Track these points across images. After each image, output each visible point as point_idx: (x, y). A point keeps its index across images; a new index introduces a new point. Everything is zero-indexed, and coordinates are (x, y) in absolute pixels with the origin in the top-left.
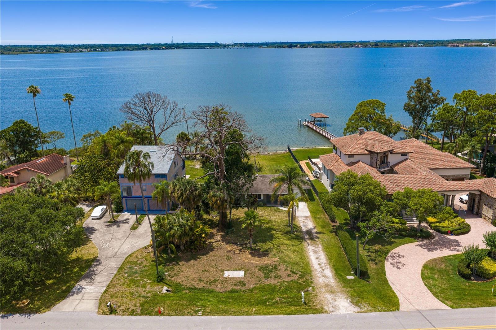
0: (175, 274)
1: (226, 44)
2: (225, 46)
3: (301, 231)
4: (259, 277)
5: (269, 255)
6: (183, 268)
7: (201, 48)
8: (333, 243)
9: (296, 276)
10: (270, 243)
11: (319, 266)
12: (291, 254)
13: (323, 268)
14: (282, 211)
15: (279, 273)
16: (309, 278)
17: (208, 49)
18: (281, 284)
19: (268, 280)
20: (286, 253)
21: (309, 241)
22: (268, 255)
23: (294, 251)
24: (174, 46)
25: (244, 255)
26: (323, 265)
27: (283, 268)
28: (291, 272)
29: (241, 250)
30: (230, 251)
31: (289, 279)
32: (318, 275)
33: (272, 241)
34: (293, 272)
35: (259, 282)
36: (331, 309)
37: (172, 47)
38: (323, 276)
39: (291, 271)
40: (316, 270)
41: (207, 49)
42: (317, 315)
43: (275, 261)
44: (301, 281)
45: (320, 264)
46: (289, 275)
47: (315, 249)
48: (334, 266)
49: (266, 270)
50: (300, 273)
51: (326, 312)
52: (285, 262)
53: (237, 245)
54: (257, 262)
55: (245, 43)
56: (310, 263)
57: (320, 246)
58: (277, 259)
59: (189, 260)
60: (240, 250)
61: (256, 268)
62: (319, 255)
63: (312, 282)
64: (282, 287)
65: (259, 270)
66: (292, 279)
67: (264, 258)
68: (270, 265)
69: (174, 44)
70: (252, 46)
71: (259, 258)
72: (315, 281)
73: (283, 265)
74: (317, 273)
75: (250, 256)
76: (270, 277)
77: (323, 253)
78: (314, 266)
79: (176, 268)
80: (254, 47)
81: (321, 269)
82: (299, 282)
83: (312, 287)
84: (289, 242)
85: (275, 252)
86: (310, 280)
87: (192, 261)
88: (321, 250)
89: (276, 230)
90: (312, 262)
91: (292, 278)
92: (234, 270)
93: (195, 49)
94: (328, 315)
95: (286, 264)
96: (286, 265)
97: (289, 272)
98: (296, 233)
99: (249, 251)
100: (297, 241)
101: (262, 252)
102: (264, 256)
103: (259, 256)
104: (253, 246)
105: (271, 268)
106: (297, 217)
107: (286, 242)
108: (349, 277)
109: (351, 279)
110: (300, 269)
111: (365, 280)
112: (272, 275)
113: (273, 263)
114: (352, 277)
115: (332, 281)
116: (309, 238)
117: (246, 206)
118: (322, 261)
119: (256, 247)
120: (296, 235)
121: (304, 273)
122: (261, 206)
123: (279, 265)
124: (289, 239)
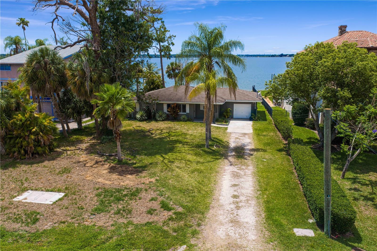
3: (227, 146)
5: (142, 173)
8: (277, 165)
9: (166, 215)
10: (160, 157)
12: (186, 176)
16: (194, 222)
19: (98, 216)
21: (231, 159)
22: (140, 172)
28: (160, 206)
30: (79, 162)
31: (145, 219)
32: (221, 218)
33: (165, 155)
35: (73, 218)
43: (144, 183)
46: (150, 212)
54: (107, 182)
57: (250, 167)
58: (153, 180)
62: (243, 180)
65: (98, 195)
66: (151, 221)
67: (129, 176)
68: (128, 189)
73: (155, 191)
74: (221, 212)
75: (105, 172)
76: (106, 211)
77: (253, 178)
82: (165, 227)
85: (158, 170)
90: (220, 190)
91: (153, 219)
92: (48, 191)
96: (161, 192)
97: (156, 205)
98: (215, 148)
99: (112, 165)
100: (209, 158)
101: (135, 168)
102: (131, 174)
103: (122, 173)
104: (124, 158)
105: (125, 193)
106: (230, 133)
107: (190, 157)
108: (299, 232)
109: (307, 238)
110: (185, 200)
111: (347, 245)
112: (115, 207)
113: (137, 186)
114: (310, 233)
115: (252, 236)
116: (234, 155)
117: (163, 120)
118: (244, 191)
119: (130, 160)
120: (213, 150)
121: (189, 211)
122: (184, 121)
123: (146, 190)
124: (197, 155)
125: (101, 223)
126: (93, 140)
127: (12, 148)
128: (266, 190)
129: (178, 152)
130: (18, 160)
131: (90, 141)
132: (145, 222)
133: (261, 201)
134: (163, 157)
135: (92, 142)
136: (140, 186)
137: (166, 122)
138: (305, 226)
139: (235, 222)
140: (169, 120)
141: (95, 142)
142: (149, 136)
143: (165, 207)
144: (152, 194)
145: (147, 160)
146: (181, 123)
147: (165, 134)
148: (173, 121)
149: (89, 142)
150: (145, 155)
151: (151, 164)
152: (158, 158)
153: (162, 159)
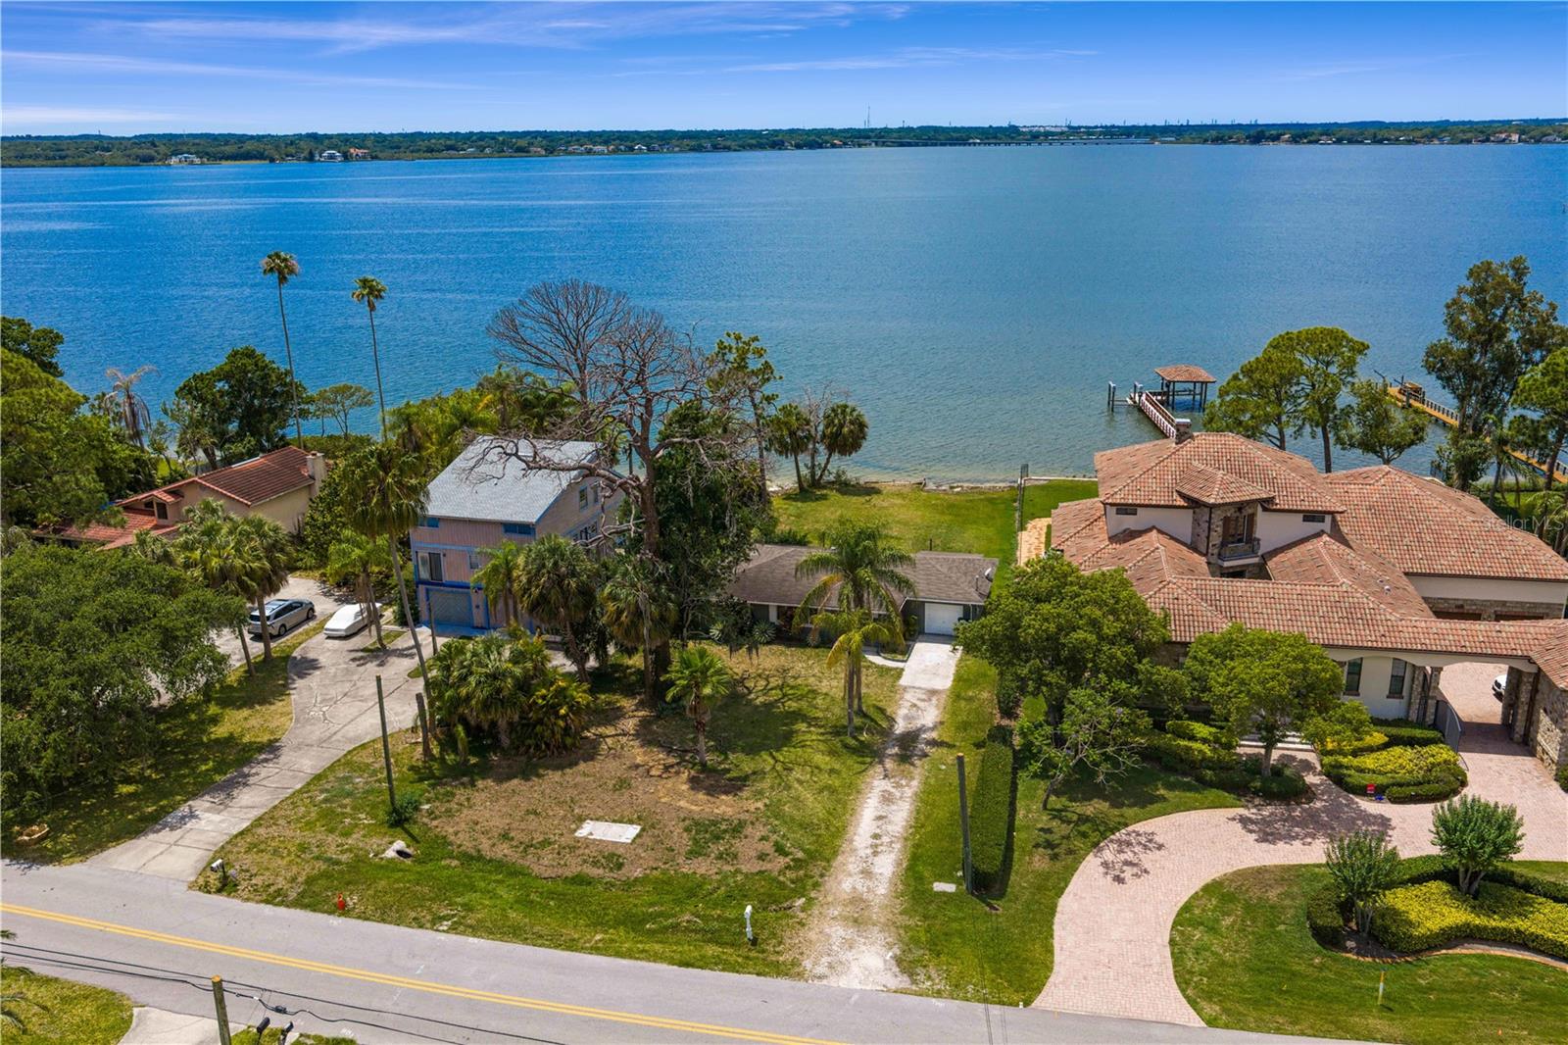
0: (449, 811)
1: (1042, 130)
2: (1036, 137)
3: (886, 732)
4: (673, 850)
5: (742, 791)
6: (478, 798)
7: (955, 145)
9: (782, 862)
10: (767, 758)
11: (870, 842)
12: (808, 797)
13: (880, 849)
15: (739, 845)
16: (816, 871)
17: (977, 147)
18: (726, 877)
19: (695, 860)
20: (796, 792)
21: (889, 764)
22: (740, 789)
23: (823, 790)
24: (869, 137)
25: (669, 784)
26: (885, 839)
28: (773, 849)
29: (672, 766)
30: (637, 766)
31: (758, 866)
32: (851, 867)
33: (777, 751)
35: (666, 863)
36: (820, 970)
37: (862, 141)
38: (863, 872)
39: (776, 844)
40: (854, 851)
41: (972, 147)
42: (769, 979)
43: (747, 811)
44: (788, 876)
45: (876, 836)
46: (762, 857)
47: (893, 790)
48: (917, 846)
49: (707, 832)
50: (800, 855)
51: (800, 975)
52: (778, 816)
53: (670, 751)
54: (693, 807)
55: (1101, 127)
56: (851, 829)
57: (914, 782)
58: (760, 805)
59: (509, 778)
60: (668, 768)
61: (680, 824)
62: (895, 808)
63: (816, 885)
64: (722, 889)
65: (687, 829)
66: (764, 868)
67: (723, 797)
68: (727, 820)
69: (872, 130)
70: (1129, 136)
71: (709, 794)
72: (830, 883)
73: (764, 825)
74: (852, 859)
75: (685, 787)
76: (705, 855)
77: (911, 804)
78: (856, 838)
79: (461, 794)
80: (1132, 139)
81: (869, 852)
82: (781, 878)
83: (809, 899)
84: (828, 759)
85: (766, 784)
86: (816, 878)
87: (515, 781)
88: (909, 795)
89: (812, 721)
90: (857, 825)
91: (766, 866)
92: (614, 821)
93: (935, 145)
94: (801, 984)
95: (775, 822)
96: (774, 826)
97: (768, 847)
98: (865, 737)
99: (692, 773)
100: (851, 761)
101: (730, 780)
102: (726, 793)
103: (712, 791)
104: (710, 758)
105: (724, 827)
106: (905, 689)
107: (820, 759)
108: (940, 887)
109: (944, 893)
110: (808, 842)
111: (984, 902)
112: (715, 849)
113: (738, 816)
114: (950, 888)
115: (882, 889)
116: (897, 754)
117: (768, 643)
118: (890, 828)
119: (720, 763)
120: (862, 742)
121: (812, 856)
122: (812, 647)
123: (752, 823)
124: (832, 753)
125: (702, 871)
126: (641, 709)
128: (923, 826)
131: (635, 710)
132: (755, 871)
133: (909, 843)
134: (774, 758)
136: (743, 817)
137: (774, 647)
138: (950, 879)
139: (867, 873)
141: (648, 716)
142: (745, 697)
143: (780, 850)
144: (761, 831)
145: (747, 765)
146: (808, 652)
148: (790, 645)
149: (636, 714)
150: (743, 750)
152: (765, 761)
153: (772, 762)
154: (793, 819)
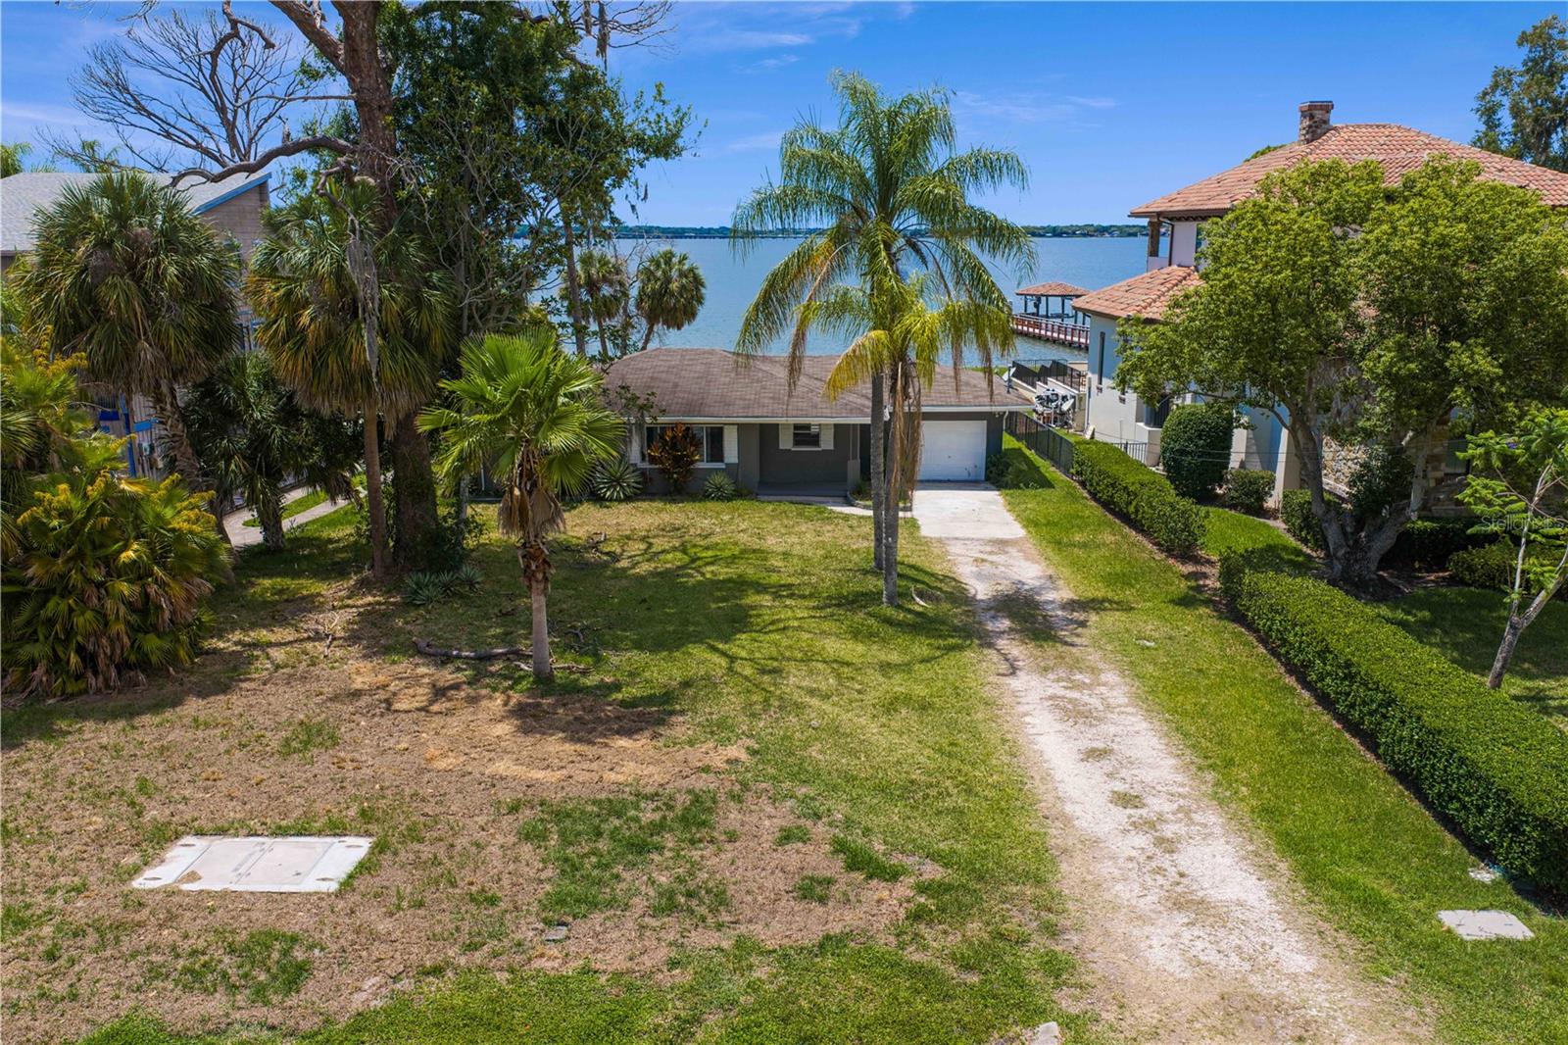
3: (959, 596)
4: (493, 901)
5: (671, 726)
8: (1212, 661)
9: (888, 901)
10: (708, 655)
11: (1121, 815)
13: (1169, 830)
14: (847, 518)
15: (715, 863)
16: (1022, 921)
18: (709, 976)
19: (581, 927)
20: (822, 714)
22: (661, 722)
23: (891, 706)
25: (455, 725)
26: (1157, 805)
27: (771, 819)
28: (839, 862)
30: (355, 696)
31: (811, 924)
32: (1124, 892)
33: (727, 640)
34: (858, 861)
35: (472, 947)
38: (1179, 904)
39: (840, 847)
40: (1093, 843)
43: (706, 769)
44: (936, 946)
45: (1125, 800)
46: (812, 890)
47: (1074, 694)
48: (1268, 813)
49: (599, 834)
50: (934, 873)
52: (801, 773)
53: (445, 661)
54: (542, 775)
57: (1110, 677)
58: (735, 751)
60: (439, 692)
61: (506, 821)
62: (1112, 729)
63: (1056, 968)
64: (712, 1019)
65: (533, 835)
66: (836, 929)
67: (623, 742)
68: (653, 797)
71: (580, 740)
72: (1100, 960)
73: (773, 800)
74: (1110, 870)
75: (503, 730)
76: (610, 904)
77: (1149, 719)
78: (1069, 808)
81: (1141, 840)
82: (913, 956)
83: (1068, 1023)
84: (860, 648)
86: (1038, 942)
88: (1124, 700)
90: (1047, 777)
91: (838, 920)
92: (280, 833)
95: (803, 790)
96: (804, 800)
97: (816, 859)
98: (920, 604)
99: (516, 697)
100: (921, 647)
101: (623, 703)
102: (628, 733)
103: (582, 730)
104: (560, 664)
105: (648, 815)
106: (942, 541)
108: (1467, 923)
109: (1506, 944)
112: (641, 881)
113: (685, 784)
116: (1015, 630)
117: (628, 499)
118: (1145, 776)
119: (585, 673)
120: (921, 615)
121: (977, 873)
122: (719, 499)
123: (737, 798)
124: (856, 634)
126: (364, 594)
127: (20, 647)
129: (771, 628)
130: (51, 701)
131: (349, 598)
132: (809, 938)
133: (1239, 810)
134: (724, 654)
135: (360, 602)
136: (698, 784)
137: (645, 505)
138: (1471, 897)
139: (1192, 907)
140: (653, 494)
141: (379, 603)
142: (605, 565)
143: (863, 865)
144: (771, 816)
145: (661, 671)
146: (710, 505)
147: (670, 556)
148: (674, 501)
149: (350, 602)
150: (639, 646)
151: (686, 684)
152: (701, 659)
153: (724, 662)
154: (850, 779)
